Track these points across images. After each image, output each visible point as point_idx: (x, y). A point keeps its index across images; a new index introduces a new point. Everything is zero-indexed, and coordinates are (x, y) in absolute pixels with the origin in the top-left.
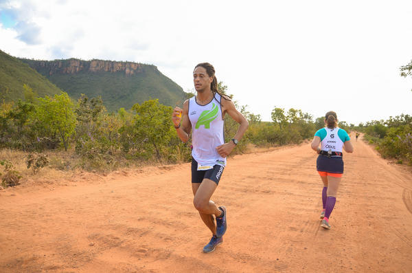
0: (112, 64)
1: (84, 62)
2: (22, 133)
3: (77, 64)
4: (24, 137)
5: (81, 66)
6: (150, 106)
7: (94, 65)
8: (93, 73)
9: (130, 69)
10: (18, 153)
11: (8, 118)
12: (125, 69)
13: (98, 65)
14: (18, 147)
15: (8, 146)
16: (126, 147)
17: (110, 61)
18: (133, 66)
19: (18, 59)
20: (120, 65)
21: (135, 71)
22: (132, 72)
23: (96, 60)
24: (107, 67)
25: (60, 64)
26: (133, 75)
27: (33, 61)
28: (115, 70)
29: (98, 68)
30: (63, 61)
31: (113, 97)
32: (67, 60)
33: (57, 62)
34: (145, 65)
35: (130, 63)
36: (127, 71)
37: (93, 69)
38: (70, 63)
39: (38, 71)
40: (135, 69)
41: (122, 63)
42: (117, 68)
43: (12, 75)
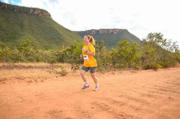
0: (108, 30)
1: (97, 30)
2: (72, 57)
3: (94, 31)
4: (72, 59)
5: (96, 32)
6: (125, 43)
7: (101, 31)
8: (101, 34)
9: (116, 31)
10: (70, 65)
11: (67, 51)
12: (114, 32)
13: (102, 31)
14: (70, 62)
15: (66, 62)
16: (114, 63)
17: (107, 29)
18: (117, 30)
19: (73, 31)
20: (112, 30)
21: (118, 32)
22: (117, 33)
23: (102, 29)
24: (106, 32)
25: (88, 32)
26: (117, 34)
27: (78, 32)
28: (109, 33)
29: (103, 32)
30: (89, 31)
31: (109, 44)
32: (90, 30)
33: (87, 31)
34: (122, 30)
35: (116, 29)
36: (115, 33)
37: (101, 33)
38: (91, 31)
39: (80, 35)
40: (118, 31)
41: (112, 29)
42: (110, 32)
43: (71, 38)
